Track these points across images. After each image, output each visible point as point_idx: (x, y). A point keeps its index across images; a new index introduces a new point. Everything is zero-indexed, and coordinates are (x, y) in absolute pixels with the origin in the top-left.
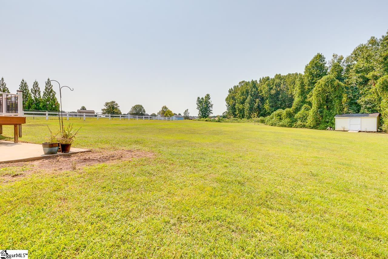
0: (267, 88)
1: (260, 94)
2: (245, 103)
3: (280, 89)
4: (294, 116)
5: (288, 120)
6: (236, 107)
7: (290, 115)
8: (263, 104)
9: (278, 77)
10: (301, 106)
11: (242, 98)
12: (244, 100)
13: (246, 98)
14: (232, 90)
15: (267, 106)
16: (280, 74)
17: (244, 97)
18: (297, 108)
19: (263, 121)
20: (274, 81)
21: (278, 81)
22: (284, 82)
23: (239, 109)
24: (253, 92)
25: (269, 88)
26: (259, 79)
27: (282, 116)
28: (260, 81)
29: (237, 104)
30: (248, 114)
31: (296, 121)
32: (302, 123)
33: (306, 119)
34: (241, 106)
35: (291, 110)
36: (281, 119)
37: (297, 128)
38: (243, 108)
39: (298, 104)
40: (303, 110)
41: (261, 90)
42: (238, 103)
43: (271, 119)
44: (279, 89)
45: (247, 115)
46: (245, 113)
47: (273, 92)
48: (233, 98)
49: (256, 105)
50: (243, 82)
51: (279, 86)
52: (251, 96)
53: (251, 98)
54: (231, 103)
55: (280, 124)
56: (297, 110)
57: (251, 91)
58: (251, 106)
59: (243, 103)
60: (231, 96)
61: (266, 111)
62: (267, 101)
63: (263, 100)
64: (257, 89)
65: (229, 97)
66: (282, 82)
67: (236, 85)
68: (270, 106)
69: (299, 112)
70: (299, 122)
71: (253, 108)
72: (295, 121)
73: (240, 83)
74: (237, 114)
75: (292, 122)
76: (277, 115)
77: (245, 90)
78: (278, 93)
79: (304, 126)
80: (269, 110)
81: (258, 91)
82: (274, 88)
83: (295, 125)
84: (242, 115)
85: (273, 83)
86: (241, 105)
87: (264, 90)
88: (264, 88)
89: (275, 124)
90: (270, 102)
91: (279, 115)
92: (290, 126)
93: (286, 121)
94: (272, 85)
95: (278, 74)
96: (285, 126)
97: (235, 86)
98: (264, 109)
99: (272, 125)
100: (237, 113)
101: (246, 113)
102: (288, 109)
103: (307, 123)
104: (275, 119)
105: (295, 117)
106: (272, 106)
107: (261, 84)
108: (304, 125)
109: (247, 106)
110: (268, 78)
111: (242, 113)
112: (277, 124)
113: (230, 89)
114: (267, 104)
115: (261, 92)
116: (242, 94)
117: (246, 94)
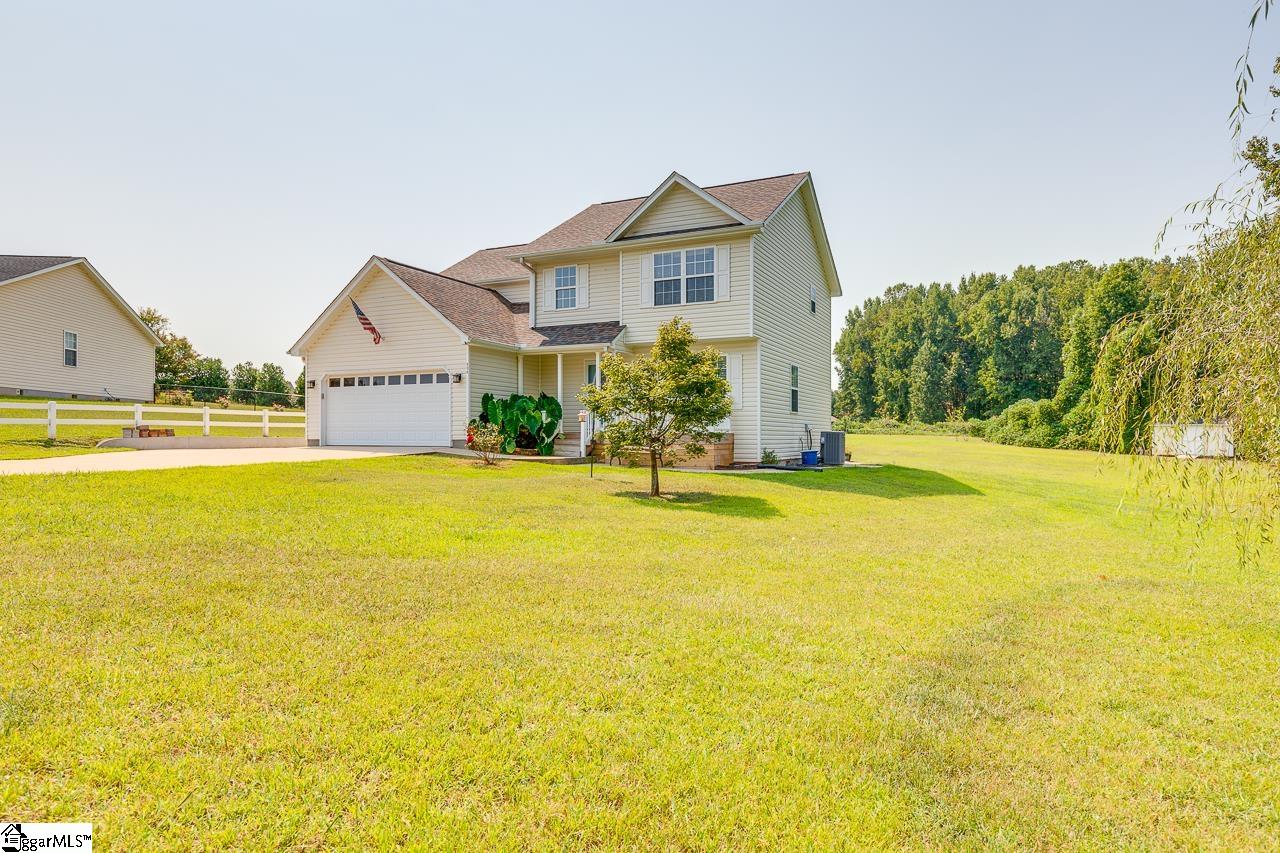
0: (988, 317)
1: (965, 337)
2: (913, 367)
3: (1034, 323)
4: (1060, 419)
5: (1044, 429)
6: (877, 376)
7: (1050, 417)
8: (974, 372)
9: (1027, 276)
10: (1079, 393)
11: (898, 346)
12: (908, 355)
13: (916, 350)
14: (859, 316)
15: (988, 378)
16: (1032, 267)
17: (907, 344)
18: (1068, 399)
19: (979, 430)
20: (1012, 293)
21: (1024, 293)
22: (1045, 298)
23: (888, 384)
24: (938, 330)
25: (997, 317)
26: (959, 281)
27: (1030, 419)
28: (963, 287)
29: (880, 368)
30: (922, 406)
31: (1065, 431)
32: (1079, 437)
33: (1090, 427)
34: (896, 378)
35: (1053, 403)
36: (1026, 426)
37: (1067, 448)
38: (904, 383)
39: (1070, 390)
40: (1082, 403)
41: (966, 324)
42: (884, 364)
43: (1002, 426)
44: (1027, 323)
45: (919, 408)
46: (913, 401)
47: (1009, 331)
48: (866, 345)
49: (951, 373)
50: (900, 287)
51: (1030, 311)
52: (934, 341)
53: (934, 349)
54: (857, 362)
55: (1026, 439)
56: (1069, 403)
57: (934, 326)
58: (932, 376)
59: (903, 363)
60: (855, 337)
61: (984, 395)
62: (990, 360)
63: (973, 356)
64: (953, 319)
65: (847, 341)
66: (1040, 298)
67: (873, 298)
68: (1001, 378)
69: (1073, 410)
70: (1072, 436)
71: (938, 384)
72: (1063, 433)
73: (889, 290)
74: (882, 403)
75: (1056, 435)
76: (1017, 417)
77: (909, 321)
78: (1025, 335)
79: (1083, 446)
80: (996, 390)
81: (957, 324)
82: (1013, 316)
83: (1062, 441)
84: (901, 407)
85: (1009, 303)
86: (897, 373)
87: (977, 321)
88: (978, 317)
89: (1012, 439)
90: (998, 365)
91: (1023, 416)
92: (1051, 444)
93: (1041, 431)
94: (1005, 307)
95: (1026, 265)
96: (1038, 445)
97: (870, 300)
98: (978, 386)
99: (1003, 443)
100: (881, 398)
101: (916, 400)
102: (1045, 402)
103: (1092, 438)
104: (1011, 427)
105: (1063, 423)
106: (1006, 379)
107: (966, 297)
108: (1083, 442)
109: (918, 376)
110: (990, 283)
111: (901, 400)
112: (1017, 439)
113: (850, 312)
114: (988, 370)
115: (969, 330)
116: (901, 333)
117: (913, 335)
